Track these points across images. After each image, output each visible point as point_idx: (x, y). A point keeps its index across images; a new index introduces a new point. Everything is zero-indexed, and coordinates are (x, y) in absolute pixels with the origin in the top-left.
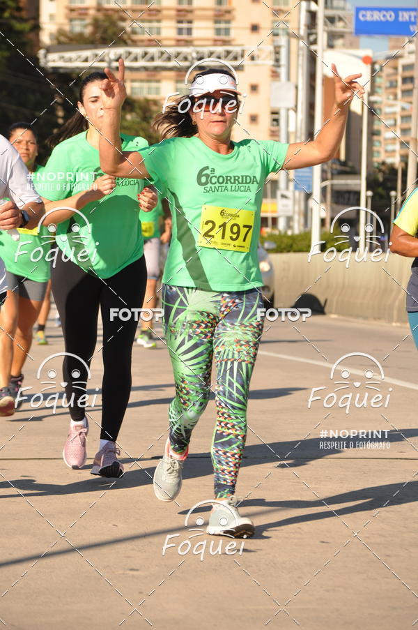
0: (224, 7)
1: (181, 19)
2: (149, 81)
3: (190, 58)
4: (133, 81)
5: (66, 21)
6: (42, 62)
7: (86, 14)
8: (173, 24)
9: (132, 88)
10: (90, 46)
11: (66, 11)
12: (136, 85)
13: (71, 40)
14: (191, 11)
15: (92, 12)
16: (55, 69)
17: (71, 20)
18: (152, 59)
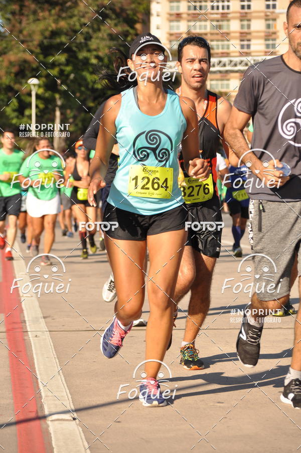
0: (272, 30)
1: (242, 38)
2: (222, 80)
3: (249, 64)
4: (211, 80)
5: (168, 42)
8: (238, 42)
9: (211, 85)
11: (168, 36)
12: (214, 82)
14: (249, 33)
15: (184, 35)
17: (170, 41)
18: (224, 65)
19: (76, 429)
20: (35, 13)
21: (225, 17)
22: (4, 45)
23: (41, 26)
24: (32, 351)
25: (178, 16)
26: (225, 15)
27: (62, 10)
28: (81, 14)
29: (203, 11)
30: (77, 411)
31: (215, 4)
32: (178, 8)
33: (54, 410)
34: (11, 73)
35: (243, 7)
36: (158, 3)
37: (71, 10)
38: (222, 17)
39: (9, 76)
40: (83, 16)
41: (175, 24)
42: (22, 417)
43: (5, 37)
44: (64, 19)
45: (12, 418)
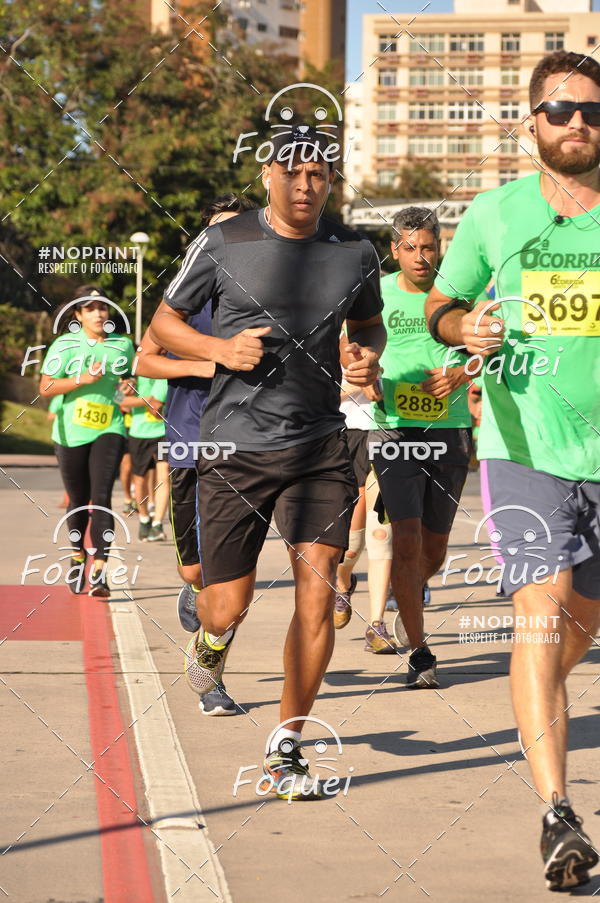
1: (504, 168)
5: (374, 173)
6: (346, 220)
7: (396, 164)
8: (495, 174)
10: (401, 200)
11: (374, 162)
13: (378, 193)
14: (516, 160)
15: (402, 162)
16: (361, 227)
17: (378, 172)
19: (204, 844)
20: (144, 120)
21: (473, 131)
22: (91, 175)
23: (155, 142)
24: (129, 706)
25: (393, 128)
26: (474, 127)
27: (191, 116)
28: (224, 123)
29: (435, 121)
30: (205, 812)
31: (456, 108)
32: (392, 114)
33: (166, 811)
34: (101, 223)
35: (505, 115)
36: (357, 105)
37: (208, 117)
38: (468, 130)
39: (98, 229)
40: (228, 127)
41: (387, 141)
42: (110, 822)
43: (94, 161)
44: (193, 130)
45: (93, 824)
